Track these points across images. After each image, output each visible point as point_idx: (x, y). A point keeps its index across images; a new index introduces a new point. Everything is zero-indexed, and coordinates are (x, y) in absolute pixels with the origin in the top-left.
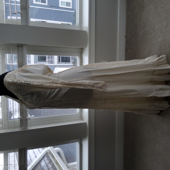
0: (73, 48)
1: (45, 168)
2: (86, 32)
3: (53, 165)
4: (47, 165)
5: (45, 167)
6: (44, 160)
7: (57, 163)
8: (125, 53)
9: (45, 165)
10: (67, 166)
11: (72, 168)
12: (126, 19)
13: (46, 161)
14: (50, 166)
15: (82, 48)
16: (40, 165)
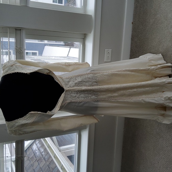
0: (76, 33)
1: (36, 152)
2: (90, 16)
3: (45, 149)
4: (39, 149)
5: (36, 150)
6: (36, 144)
7: (49, 147)
8: (131, 41)
9: (37, 149)
10: (59, 149)
11: (64, 151)
12: (135, 3)
13: (38, 145)
14: (42, 150)
15: (85, 34)
16: (32, 149)
